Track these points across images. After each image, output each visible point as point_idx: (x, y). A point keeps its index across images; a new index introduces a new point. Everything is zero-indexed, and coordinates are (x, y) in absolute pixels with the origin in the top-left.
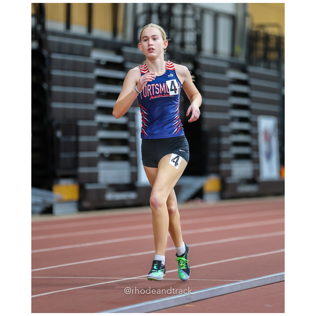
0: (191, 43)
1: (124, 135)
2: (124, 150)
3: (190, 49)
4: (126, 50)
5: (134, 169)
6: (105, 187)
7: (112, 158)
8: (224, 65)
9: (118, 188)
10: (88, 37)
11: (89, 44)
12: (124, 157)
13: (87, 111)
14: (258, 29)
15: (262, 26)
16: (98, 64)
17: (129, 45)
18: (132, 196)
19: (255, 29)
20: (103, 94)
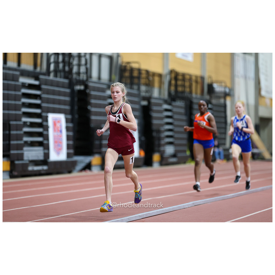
0: (83, 73)
1: (40, 130)
2: (40, 139)
3: (83, 77)
4: (41, 77)
5: (46, 151)
6: (27, 162)
7: (33, 144)
8: (105, 87)
9: (36, 163)
10: (18, 68)
11: (18, 73)
12: (40, 144)
13: (16, 115)
14: (126, 64)
15: (128, 63)
16: (24, 86)
17: (44, 74)
18: (45, 168)
19: (124, 64)
20: (27, 104)
